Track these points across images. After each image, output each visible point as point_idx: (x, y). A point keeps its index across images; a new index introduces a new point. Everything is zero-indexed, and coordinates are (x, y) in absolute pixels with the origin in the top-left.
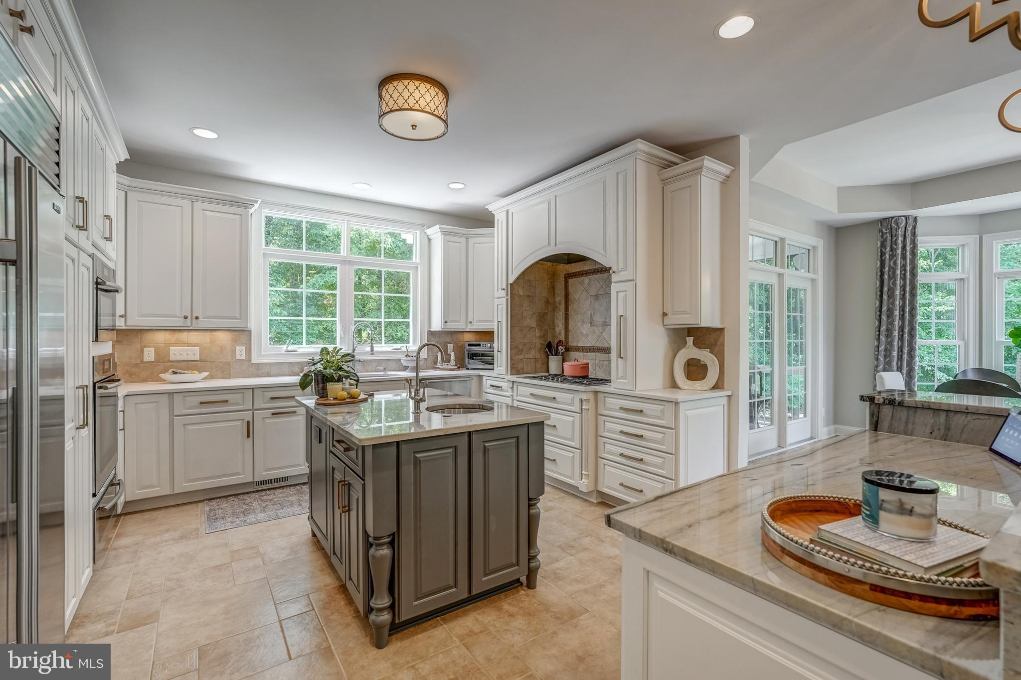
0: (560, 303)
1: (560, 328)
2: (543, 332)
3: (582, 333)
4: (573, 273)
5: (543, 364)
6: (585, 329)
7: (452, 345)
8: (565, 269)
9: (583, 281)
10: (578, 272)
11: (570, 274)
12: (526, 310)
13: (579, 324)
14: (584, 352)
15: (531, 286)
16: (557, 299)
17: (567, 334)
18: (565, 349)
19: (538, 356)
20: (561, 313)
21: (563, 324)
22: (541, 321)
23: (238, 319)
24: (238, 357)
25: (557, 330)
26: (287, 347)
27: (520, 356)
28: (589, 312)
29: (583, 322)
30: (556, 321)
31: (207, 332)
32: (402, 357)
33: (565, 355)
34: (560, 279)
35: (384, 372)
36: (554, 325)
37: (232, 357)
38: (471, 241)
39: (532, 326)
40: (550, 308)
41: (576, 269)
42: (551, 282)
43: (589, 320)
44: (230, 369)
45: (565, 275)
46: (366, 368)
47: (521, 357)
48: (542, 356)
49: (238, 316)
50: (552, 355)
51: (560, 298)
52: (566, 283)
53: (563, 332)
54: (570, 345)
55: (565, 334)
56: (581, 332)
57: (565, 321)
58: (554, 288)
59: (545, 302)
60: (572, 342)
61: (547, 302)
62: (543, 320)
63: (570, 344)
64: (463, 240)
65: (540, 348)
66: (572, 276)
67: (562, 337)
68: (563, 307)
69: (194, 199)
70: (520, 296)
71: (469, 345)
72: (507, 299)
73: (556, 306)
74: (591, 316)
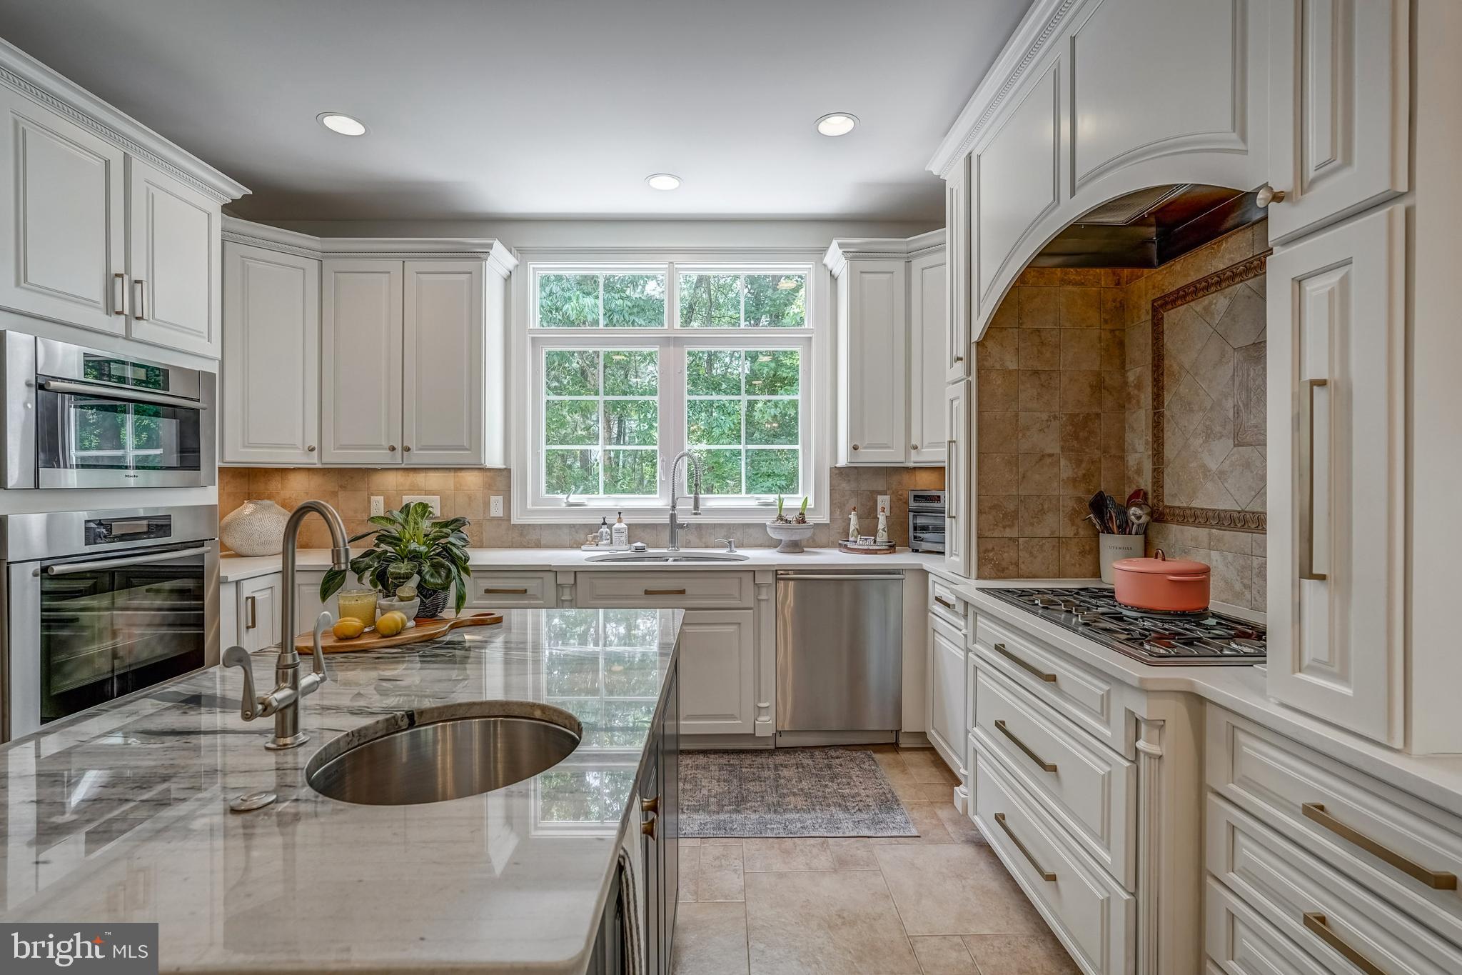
0: (1139, 386)
1: (1137, 455)
2: (1084, 465)
3: (1206, 471)
4: (1178, 290)
5: (1083, 553)
6: (1217, 455)
7: (887, 498)
8: (1154, 287)
9: (1206, 309)
10: (1194, 284)
11: (1168, 295)
12: (1026, 410)
13: (1197, 442)
14: (1212, 527)
15: (1042, 344)
16: (1131, 377)
17: (1158, 472)
18: (1151, 514)
19: (1068, 532)
20: (1142, 412)
21: (1147, 443)
22: (1077, 438)
23: (467, 450)
24: (493, 514)
25: (1132, 460)
26: (567, 498)
27: (1008, 530)
28: (1229, 404)
29: (1209, 435)
30: (1129, 436)
31: (450, 471)
32: (769, 520)
33: (1151, 533)
34: (1139, 317)
35: (728, 549)
36: (1121, 447)
37: (484, 513)
38: (917, 264)
39: (1049, 451)
40: (1109, 402)
41: (1189, 275)
42: (1112, 331)
43: (1230, 427)
44: (482, 533)
45: (1154, 301)
46: (704, 540)
47: (1009, 533)
48: (1082, 532)
49: (466, 444)
50: (1110, 532)
51: (1139, 372)
52: (1157, 323)
53: (1148, 466)
54: (1166, 503)
55: (1154, 470)
56: (1203, 466)
57: (1154, 435)
58: (1121, 344)
59: (1091, 386)
60: (1174, 496)
61: (1098, 387)
62: (1082, 434)
63: (1168, 501)
64: (899, 266)
65: (1074, 509)
66: (1174, 301)
67: (1146, 482)
68: (1146, 397)
69: (405, 256)
70: (1007, 373)
71: (917, 498)
72: (969, 384)
73: (1129, 394)
74: (1237, 413)
